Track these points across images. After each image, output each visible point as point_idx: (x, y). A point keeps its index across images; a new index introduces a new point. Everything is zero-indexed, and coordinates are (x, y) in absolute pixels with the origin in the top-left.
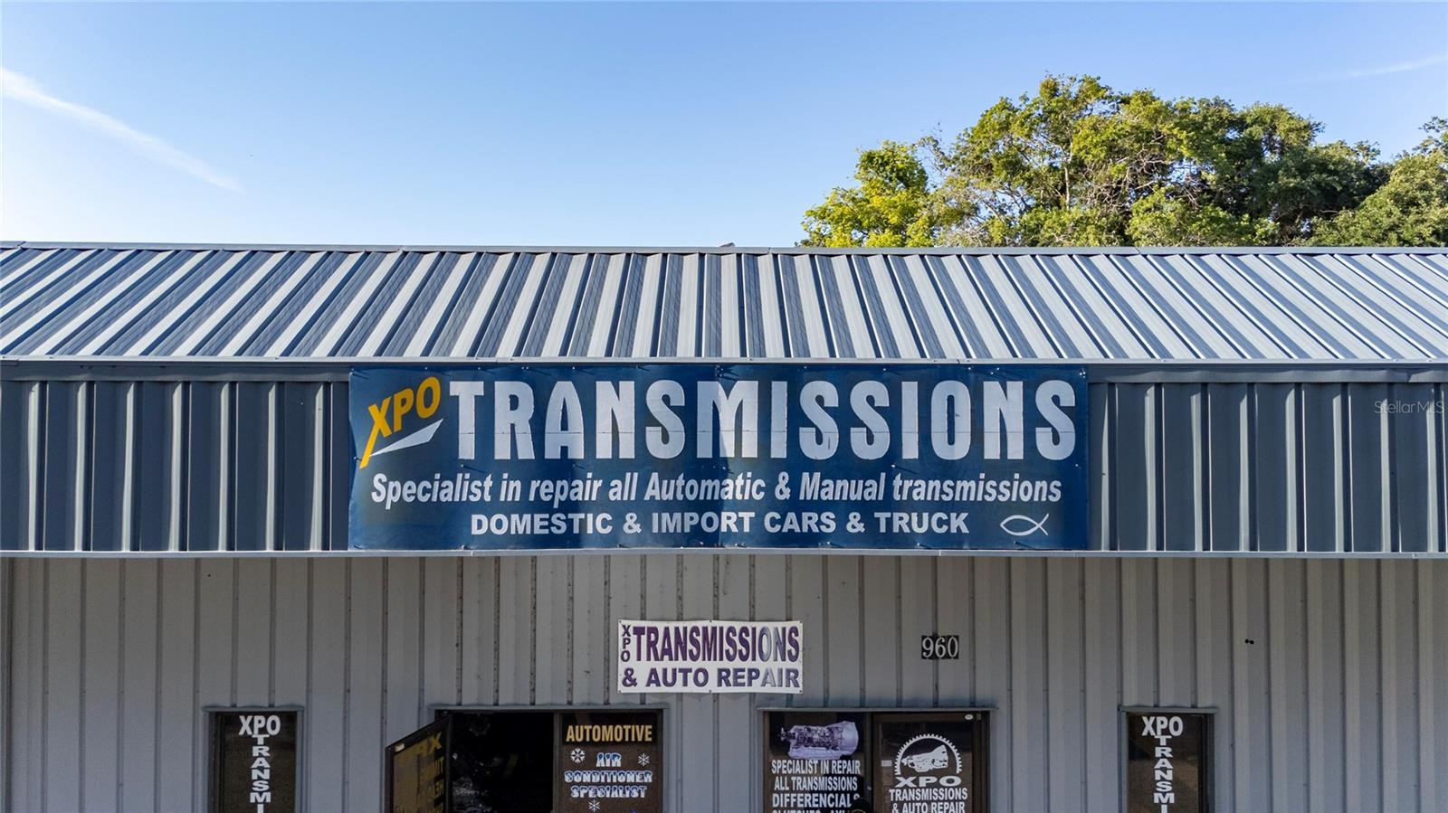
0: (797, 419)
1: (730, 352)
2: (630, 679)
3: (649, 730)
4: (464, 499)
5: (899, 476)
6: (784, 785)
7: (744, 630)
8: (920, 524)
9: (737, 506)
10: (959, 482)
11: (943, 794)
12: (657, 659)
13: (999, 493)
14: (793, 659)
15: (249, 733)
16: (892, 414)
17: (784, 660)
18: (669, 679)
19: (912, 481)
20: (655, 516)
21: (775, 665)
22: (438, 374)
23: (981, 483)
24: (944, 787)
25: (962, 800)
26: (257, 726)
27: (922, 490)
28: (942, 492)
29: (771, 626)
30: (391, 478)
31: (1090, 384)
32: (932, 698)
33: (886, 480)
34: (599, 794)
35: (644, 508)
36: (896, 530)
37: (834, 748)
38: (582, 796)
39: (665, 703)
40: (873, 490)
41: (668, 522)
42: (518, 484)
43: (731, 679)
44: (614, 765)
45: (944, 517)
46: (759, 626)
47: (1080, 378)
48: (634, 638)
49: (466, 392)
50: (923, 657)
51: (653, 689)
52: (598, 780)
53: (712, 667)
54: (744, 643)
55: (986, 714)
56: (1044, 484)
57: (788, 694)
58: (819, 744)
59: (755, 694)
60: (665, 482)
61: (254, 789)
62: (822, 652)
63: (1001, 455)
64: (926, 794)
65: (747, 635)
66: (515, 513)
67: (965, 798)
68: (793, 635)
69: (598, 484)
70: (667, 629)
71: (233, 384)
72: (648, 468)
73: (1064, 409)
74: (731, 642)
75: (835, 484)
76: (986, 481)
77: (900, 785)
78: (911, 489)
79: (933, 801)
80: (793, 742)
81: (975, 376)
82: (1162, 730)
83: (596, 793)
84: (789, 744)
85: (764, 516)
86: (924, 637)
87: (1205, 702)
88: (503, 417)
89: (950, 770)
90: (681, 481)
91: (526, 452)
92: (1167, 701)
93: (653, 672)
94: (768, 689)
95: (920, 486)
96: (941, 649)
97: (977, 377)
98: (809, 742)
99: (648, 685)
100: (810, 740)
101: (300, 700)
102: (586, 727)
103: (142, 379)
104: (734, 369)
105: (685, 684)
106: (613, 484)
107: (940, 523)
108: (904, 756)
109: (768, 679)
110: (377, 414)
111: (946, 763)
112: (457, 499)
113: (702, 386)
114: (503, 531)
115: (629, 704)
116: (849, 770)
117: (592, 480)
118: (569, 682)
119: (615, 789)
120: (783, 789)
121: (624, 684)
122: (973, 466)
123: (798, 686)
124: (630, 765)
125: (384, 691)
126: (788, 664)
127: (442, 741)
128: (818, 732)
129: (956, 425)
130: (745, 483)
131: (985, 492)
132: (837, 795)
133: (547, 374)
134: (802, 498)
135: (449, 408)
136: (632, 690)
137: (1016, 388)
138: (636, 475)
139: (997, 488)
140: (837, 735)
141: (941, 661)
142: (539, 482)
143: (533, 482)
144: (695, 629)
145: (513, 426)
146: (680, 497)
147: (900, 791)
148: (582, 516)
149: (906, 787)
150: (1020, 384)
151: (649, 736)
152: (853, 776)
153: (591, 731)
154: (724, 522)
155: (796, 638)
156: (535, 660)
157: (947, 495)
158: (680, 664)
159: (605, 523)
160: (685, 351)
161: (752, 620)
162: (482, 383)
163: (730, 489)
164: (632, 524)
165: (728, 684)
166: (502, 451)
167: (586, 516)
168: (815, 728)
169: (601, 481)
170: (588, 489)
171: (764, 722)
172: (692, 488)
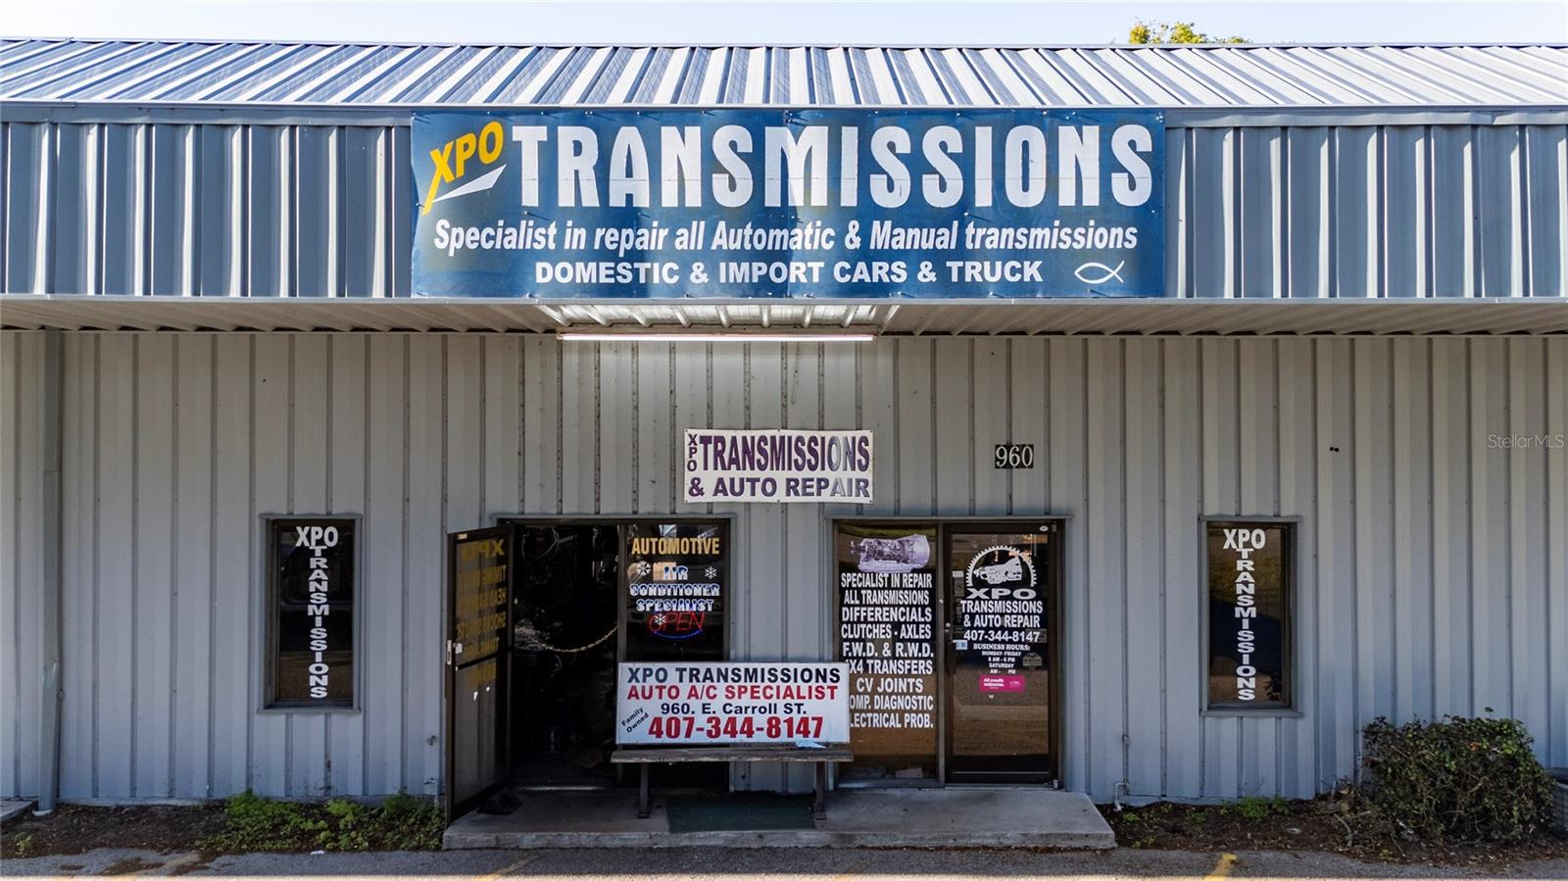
0: (868, 166)
1: (799, 98)
2: (696, 488)
3: (717, 543)
4: (528, 246)
5: (972, 224)
6: (853, 599)
7: (813, 439)
8: (993, 273)
9: (806, 256)
10: (1033, 230)
11: (1016, 607)
12: (724, 468)
13: (1073, 240)
14: (863, 468)
15: (307, 544)
16: (965, 161)
17: (853, 469)
18: (737, 489)
19: (985, 229)
20: (723, 265)
21: (844, 475)
22: (500, 119)
23: (1056, 231)
24: (1018, 600)
25: (1037, 614)
26: (314, 538)
27: (995, 238)
28: (1016, 240)
29: (840, 435)
30: (454, 224)
31: (1167, 129)
32: (1005, 507)
33: (959, 228)
34: (666, 608)
35: (711, 258)
36: (968, 279)
37: (905, 562)
38: (648, 609)
39: (733, 513)
40: (946, 239)
41: (738, 272)
42: (583, 232)
43: (799, 488)
44: (680, 578)
45: (1018, 265)
46: (828, 435)
47: (1157, 123)
48: (700, 447)
49: (529, 137)
50: (997, 467)
51: (720, 497)
52: (664, 594)
53: (781, 476)
54: (813, 452)
55: (1061, 523)
56: (1120, 230)
57: (858, 504)
58: (890, 557)
59: (823, 503)
60: (732, 231)
61: (312, 601)
62: (892, 462)
63: (1076, 201)
64: (999, 607)
65: (816, 444)
66: (581, 261)
67: (1039, 612)
68: (863, 444)
69: (664, 233)
70: (734, 439)
71: (293, 128)
72: (714, 216)
73: (1140, 154)
74: (799, 452)
75: (906, 232)
76: (1060, 228)
77: (972, 597)
78: (984, 237)
79: (1006, 613)
80: (863, 555)
81: (1048, 120)
82: (1244, 543)
83: (662, 606)
84: (859, 557)
85: (833, 266)
86: (997, 446)
87: (1288, 511)
88: (566, 163)
89: (1025, 582)
90: (748, 230)
91: (591, 199)
92: (1249, 510)
93: (721, 481)
94: (838, 498)
95: (993, 234)
96: (1015, 458)
97: (1052, 122)
98: (880, 555)
99: (715, 494)
100: (881, 553)
101: (357, 508)
102: (652, 540)
103: (200, 122)
104: (803, 115)
105: (753, 493)
106: (679, 233)
107: (1013, 271)
108: (976, 568)
109: (838, 489)
110: (439, 158)
111: (1020, 576)
112: (521, 247)
113: (771, 132)
114: (568, 280)
115: (696, 513)
116: (920, 584)
117: (658, 228)
118: (634, 492)
119: (681, 602)
120: (852, 602)
121: (691, 493)
122: (1047, 213)
123: (868, 496)
124: (696, 578)
125: (444, 500)
126: (858, 474)
127: (504, 547)
128: (888, 545)
129: (1031, 171)
130: (814, 233)
131: (1059, 240)
132: (908, 609)
133: (610, 119)
134: (872, 247)
135: (512, 151)
136: (699, 499)
137: (1092, 132)
138: (702, 223)
139: (1071, 236)
140: (907, 548)
141: (1015, 471)
142: (604, 230)
143: (598, 230)
144: (763, 439)
145: (577, 172)
146: (748, 246)
147: (971, 602)
148: (648, 265)
149: (978, 598)
150: (1096, 128)
151: (717, 549)
152: (924, 589)
153: (657, 543)
154: (793, 272)
155: (867, 448)
156: (599, 470)
157: (1021, 243)
158: (748, 473)
159: (671, 272)
160: (753, 98)
161: (821, 429)
162: (545, 128)
163: (799, 239)
164: (699, 274)
165: (796, 493)
166: (566, 199)
167: (652, 266)
168: (885, 541)
169: (667, 230)
170: (653, 238)
171: (833, 533)
172: (760, 237)
